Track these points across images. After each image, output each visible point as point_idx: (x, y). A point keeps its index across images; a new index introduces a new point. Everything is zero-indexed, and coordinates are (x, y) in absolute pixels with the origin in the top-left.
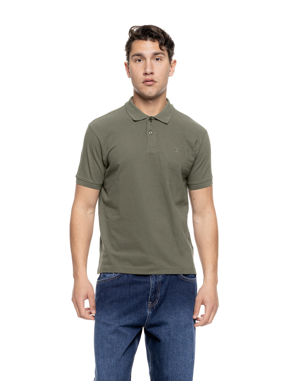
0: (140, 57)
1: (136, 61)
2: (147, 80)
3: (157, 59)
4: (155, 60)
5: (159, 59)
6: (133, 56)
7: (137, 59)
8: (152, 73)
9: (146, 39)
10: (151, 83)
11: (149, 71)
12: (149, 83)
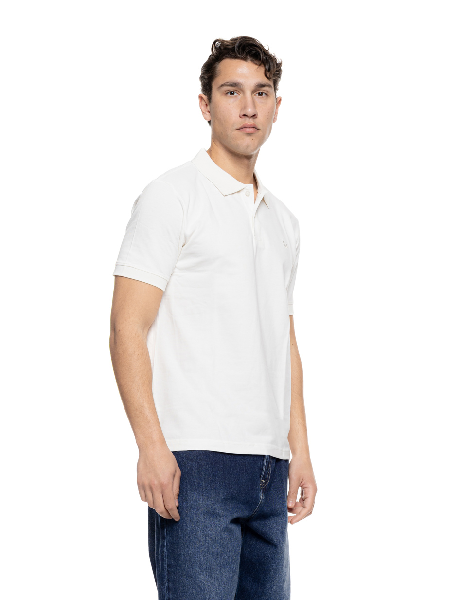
0: (234, 89)
1: (227, 93)
2: (246, 126)
3: (260, 94)
4: (257, 95)
5: (264, 94)
6: (222, 85)
7: (228, 91)
8: (254, 115)
9: (245, 59)
10: (251, 130)
11: (250, 111)
12: (248, 130)
